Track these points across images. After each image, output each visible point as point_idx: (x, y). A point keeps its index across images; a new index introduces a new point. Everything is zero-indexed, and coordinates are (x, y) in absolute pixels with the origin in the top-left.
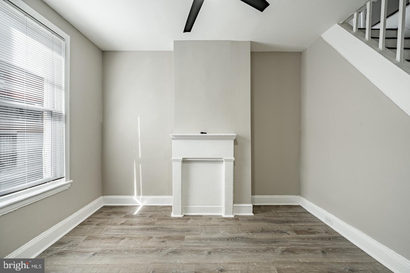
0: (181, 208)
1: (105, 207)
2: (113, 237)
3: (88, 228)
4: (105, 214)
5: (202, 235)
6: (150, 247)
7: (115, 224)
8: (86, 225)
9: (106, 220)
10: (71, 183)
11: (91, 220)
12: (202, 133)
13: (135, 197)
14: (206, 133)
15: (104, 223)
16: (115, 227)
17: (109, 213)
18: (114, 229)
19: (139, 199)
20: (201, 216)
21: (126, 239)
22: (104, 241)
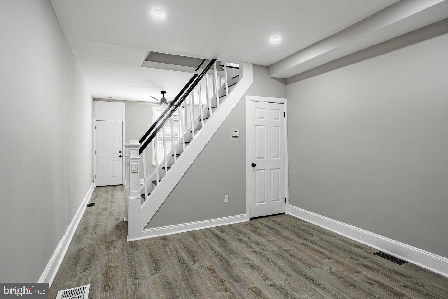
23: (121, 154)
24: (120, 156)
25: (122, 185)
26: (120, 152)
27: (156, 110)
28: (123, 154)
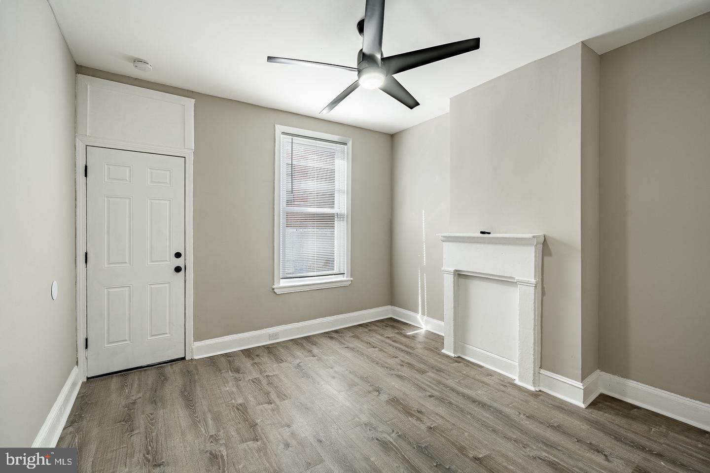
0: (453, 343)
1: (391, 319)
2: (369, 343)
3: (361, 330)
4: (385, 324)
5: (450, 382)
6: (386, 363)
7: (382, 335)
8: (362, 326)
9: (380, 329)
10: (352, 281)
11: (369, 325)
12: (482, 233)
13: (419, 316)
14: (489, 233)
15: (374, 331)
16: (379, 337)
17: (387, 324)
18: (377, 338)
19: (423, 320)
20: (481, 367)
21: (376, 349)
22: (361, 343)
23: (179, 262)
24: (178, 269)
25: (184, 359)
26: (178, 255)
27: (283, 133)
28: (189, 260)
